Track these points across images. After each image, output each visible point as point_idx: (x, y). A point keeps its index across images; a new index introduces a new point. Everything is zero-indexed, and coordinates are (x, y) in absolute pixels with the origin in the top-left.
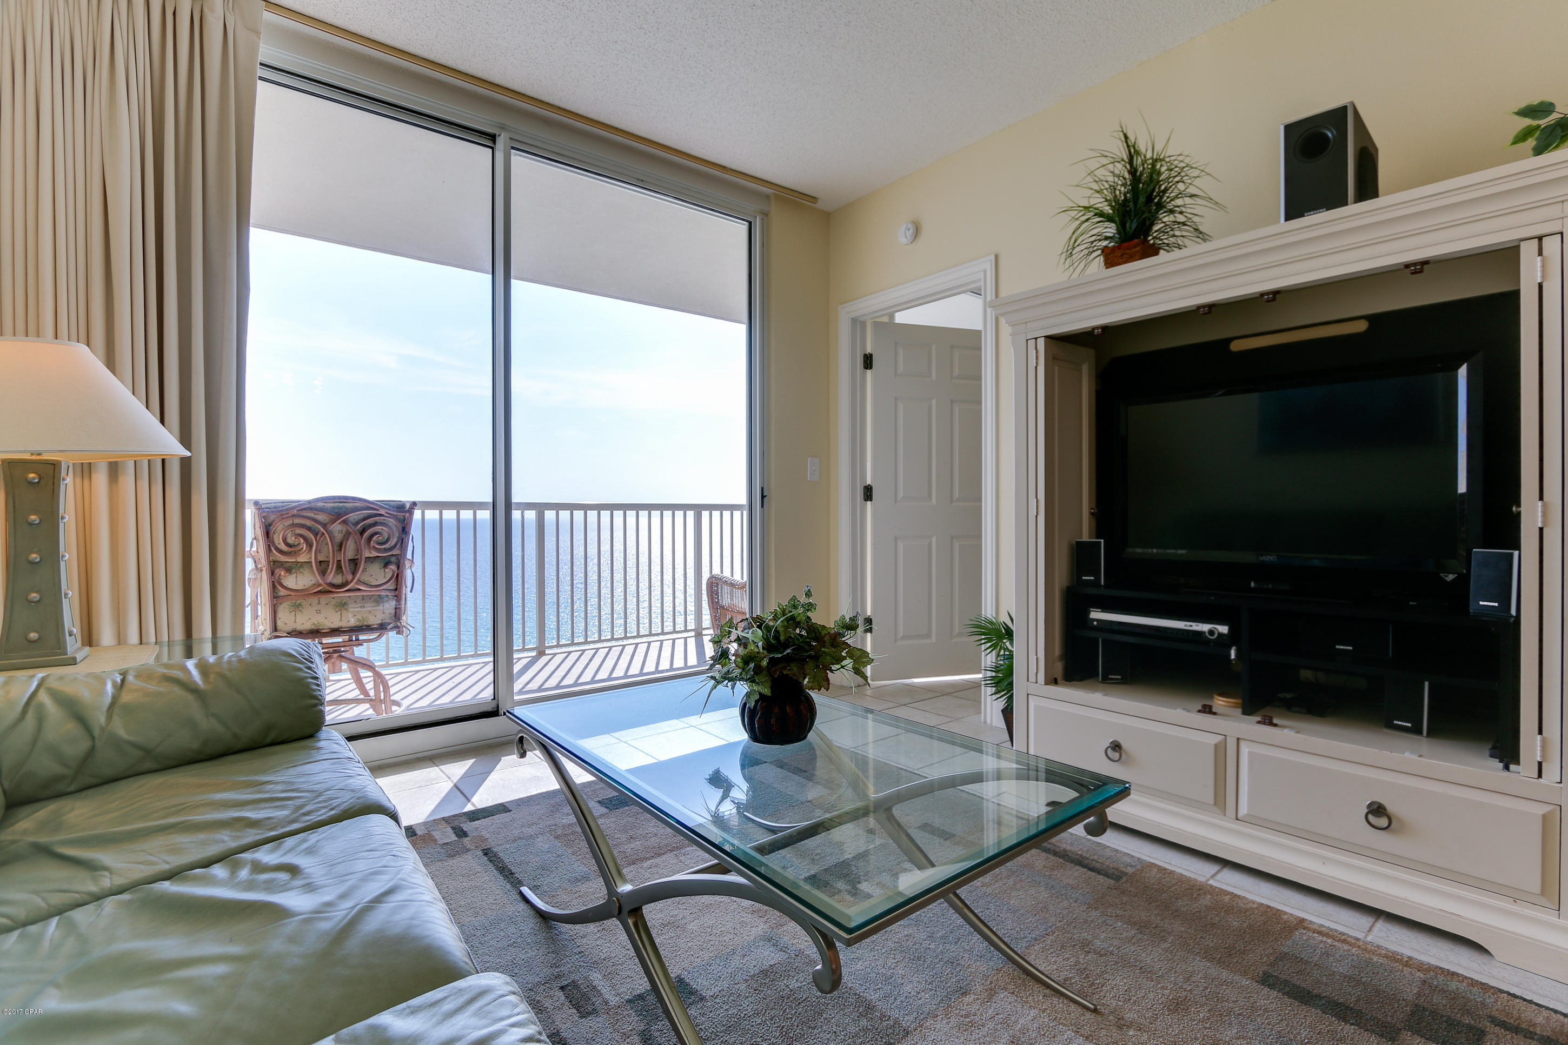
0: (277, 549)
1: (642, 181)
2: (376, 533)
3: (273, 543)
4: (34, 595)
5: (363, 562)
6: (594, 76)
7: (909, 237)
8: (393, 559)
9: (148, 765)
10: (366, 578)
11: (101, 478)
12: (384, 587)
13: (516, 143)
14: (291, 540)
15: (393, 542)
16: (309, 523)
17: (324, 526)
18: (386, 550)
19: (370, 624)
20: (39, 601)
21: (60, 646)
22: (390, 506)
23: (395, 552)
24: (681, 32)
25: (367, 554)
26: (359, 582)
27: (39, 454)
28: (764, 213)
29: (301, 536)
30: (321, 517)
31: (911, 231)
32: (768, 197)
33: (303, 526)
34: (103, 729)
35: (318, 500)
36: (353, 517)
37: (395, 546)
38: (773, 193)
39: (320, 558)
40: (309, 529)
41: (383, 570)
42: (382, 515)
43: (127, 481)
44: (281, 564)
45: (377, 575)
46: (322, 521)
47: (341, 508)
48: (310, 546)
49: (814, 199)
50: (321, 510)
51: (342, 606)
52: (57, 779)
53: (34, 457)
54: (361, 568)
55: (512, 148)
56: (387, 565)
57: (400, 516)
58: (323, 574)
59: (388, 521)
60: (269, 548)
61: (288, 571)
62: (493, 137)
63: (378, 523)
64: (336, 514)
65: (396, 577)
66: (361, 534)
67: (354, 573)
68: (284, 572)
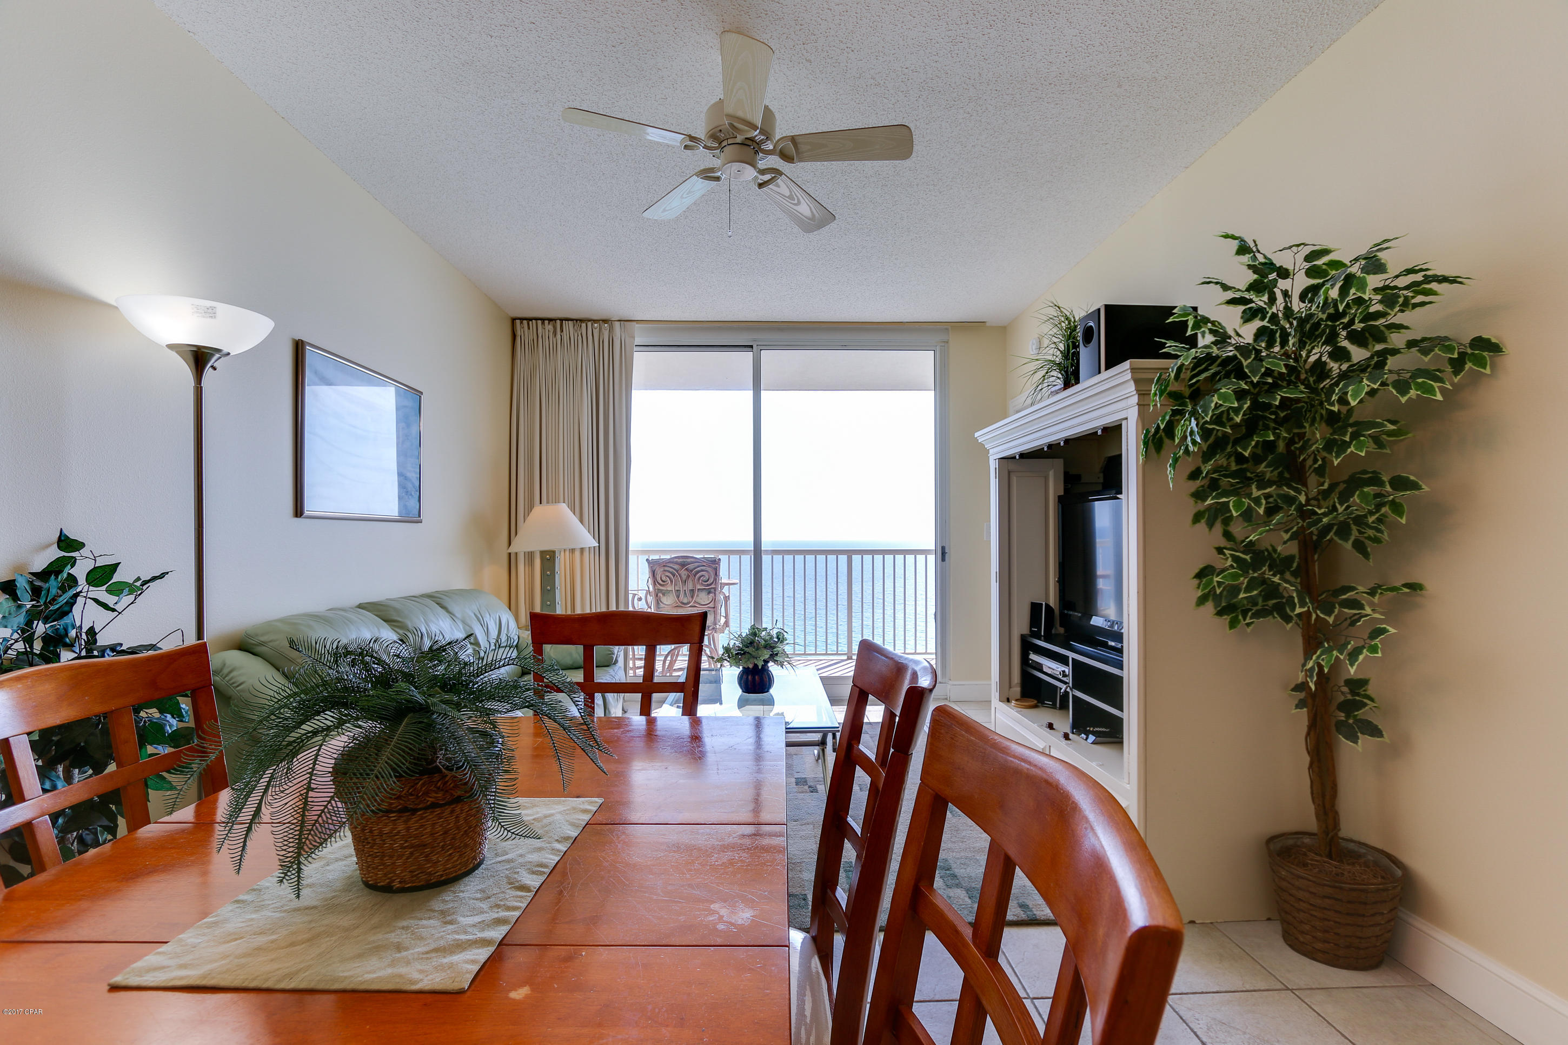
0: (658, 582)
2: (703, 576)
3: (657, 580)
5: (696, 591)
8: (712, 590)
10: (699, 600)
11: (577, 554)
12: (708, 605)
13: (763, 345)
14: (664, 579)
15: (712, 580)
16: (671, 570)
17: (677, 571)
18: (708, 585)
22: (708, 560)
23: (713, 586)
25: (699, 587)
26: (695, 602)
28: (945, 342)
29: (667, 576)
30: (676, 567)
32: (947, 330)
33: (669, 572)
35: (675, 558)
36: (691, 567)
37: (713, 583)
38: (950, 327)
39: (676, 589)
40: (671, 573)
41: (707, 596)
42: (704, 566)
43: (586, 554)
44: (660, 591)
45: (703, 598)
46: (676, 569)
47: (684, 562)
48: (672, 582)
49: (984, 322)
50: (676, 563)
54: (696, 594)
55: (761, 350)
56: (709, 593)
57: (714, 566)
58: (678, 597)
59: (708, 569)
60: (655, 582)
61: (664, 594)
62: (752, 346)
63: (702, 571)
64: (683, 565)
65: (714, 600)
66: (695, 576)
67: (692, 597)
68: (660, 595)
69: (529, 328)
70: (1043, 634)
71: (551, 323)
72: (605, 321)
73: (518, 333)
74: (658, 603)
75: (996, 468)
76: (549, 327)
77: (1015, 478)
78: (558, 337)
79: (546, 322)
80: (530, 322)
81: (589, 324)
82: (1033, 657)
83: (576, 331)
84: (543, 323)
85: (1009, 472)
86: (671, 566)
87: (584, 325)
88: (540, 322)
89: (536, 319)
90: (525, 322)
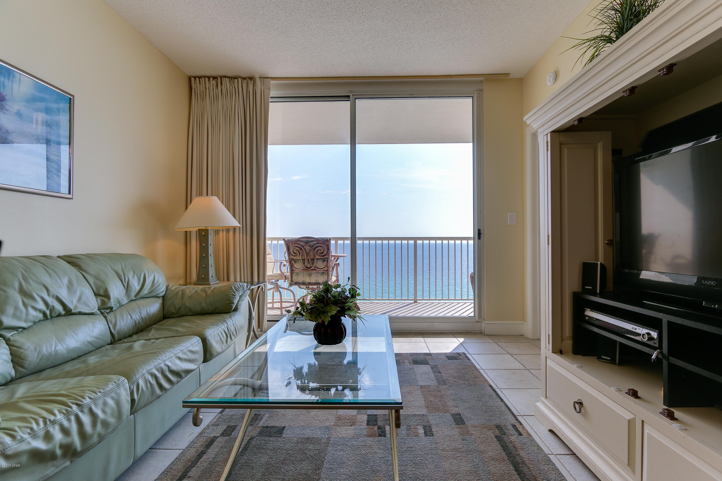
0: (291, 254)
1: (412, 94)
2: (320, 250)
3: (290, 252)
4: (204, 265)
5: (316, 260)
6: (371, 61)
7: (551, 81)
8: (325, 259)
9: (190, 313)
10: (317, 266)
11: (231, 233)
12: (323, 269)
13: (357, 96)
14: (295, 251)
15: (325, 253)
16: (299, 246)
17: (303, 247)
18: (323, 256)
19: (320, 282)
20: (204, 267)
21: (208, 280)
22: (323, 240)
23: (326, 256)
24: (387, 31)
25: (317, 257)
26: (315, 267)
27: (207, 227)
28: (480, 90)
29: (297, 250)
30: (302, 244)
31: (552, 77)
32: (481, 81)
34: (184, 302)
35: (302, 238)
36: (312, 244)
37: (326, 254)
38: (484, 79)
39: (303, 258)
40: (299, 248)
41: (323, 263)
42: (321, 243)
44: (293, 259)
45: (320, 264)
46: (302, 245)
47: (308, 241)
48: (300, 253)
49: (508, 74)
50: (303, 241)
51: (310, 275)
52: (173, 313)
53: (206, 228)
54: (315, 262)
55: (356, 99)
56: (324, 261)
57: (326, 243)
58: (304, 263)
59: (322, 245)
60: (289, 254)
61: (295, 262)
62: (349, 96)
63: (320, 246)
64: (307, 243)
65: (327, 266)
66: (314, 250)
67: (313, 264)
68: (293, 262)
69: (200, 83)
70: (598, 292)
71: (215, 80)
72: (251, 78)
73: (193, 87)
74: (292, 267)
75: (547, 142)
76: (213, 82)
77: (566, 150)
78: (219, 88)
79: (211, 79)
80: (201, 79)
81: (240, 80)
82: (590, 313)
83: (231, 85)
84: (209, 80)
85: (561, 144)
86: (300, 243)
87: (236, 80)
88: (207, 79)
89: (205, 77)
90: (197, 79)
